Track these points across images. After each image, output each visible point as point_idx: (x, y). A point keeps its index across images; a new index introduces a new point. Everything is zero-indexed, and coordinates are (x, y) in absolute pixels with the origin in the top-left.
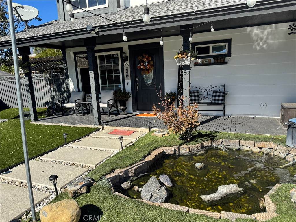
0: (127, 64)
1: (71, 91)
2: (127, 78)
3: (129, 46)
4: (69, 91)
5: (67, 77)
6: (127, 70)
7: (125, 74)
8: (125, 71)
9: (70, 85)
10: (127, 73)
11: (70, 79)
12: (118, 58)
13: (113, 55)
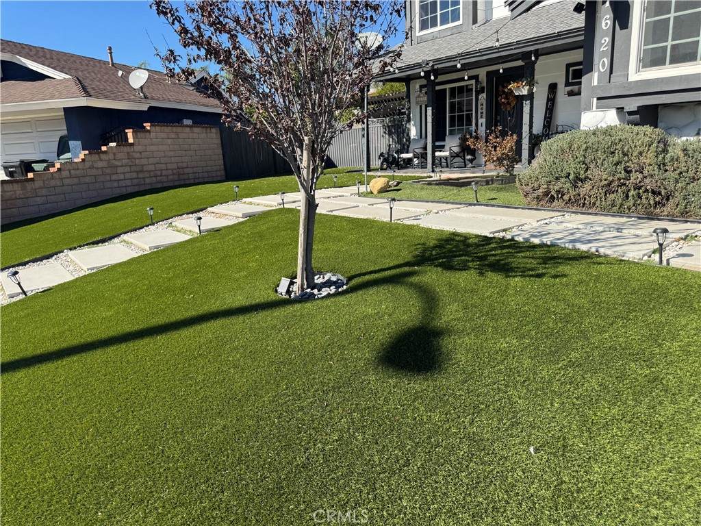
0: (483, 97)
1: (412, 138)
2: (481, 117)
3: (487, 72)
4: (410, 138)
5: (409, 120)
6: (482, 105)
7: (479, 111)
8: (479, 107)
9: (412, 131)
10: (482, 109)
11: (412, 122)
12: (472, 89)
13: (467, 86)
